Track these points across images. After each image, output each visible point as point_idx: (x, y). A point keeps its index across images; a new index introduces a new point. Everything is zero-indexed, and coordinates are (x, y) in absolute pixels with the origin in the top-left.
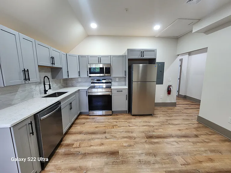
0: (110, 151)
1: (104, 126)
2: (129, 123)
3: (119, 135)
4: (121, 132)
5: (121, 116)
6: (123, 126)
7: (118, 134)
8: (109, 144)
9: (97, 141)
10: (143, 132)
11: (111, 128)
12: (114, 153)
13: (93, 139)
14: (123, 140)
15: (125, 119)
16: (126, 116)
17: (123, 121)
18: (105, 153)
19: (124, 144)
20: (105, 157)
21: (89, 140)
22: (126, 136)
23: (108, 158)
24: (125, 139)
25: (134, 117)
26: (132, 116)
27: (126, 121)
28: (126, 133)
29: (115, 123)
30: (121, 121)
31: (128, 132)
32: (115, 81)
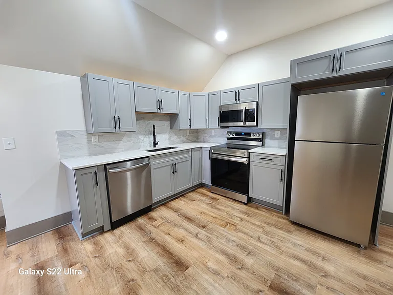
0: (179, 258)
1: (214, 216)
2: (267, 233)
3: (221, 243)
4: (228, 240)
5: (264, 213)
6: (245, 233)
7: (221, 241)
8: (191, 246)
9: (181, 233)
10: (277, 269)
11: (221, 226)
12: (180, 265)
13: (180, 226)
14: (217, 255)
15: (265, 223)
16: (274, 218)
17: (258, 223)
18: (172, 254)
19: (211, 264)
20: (165, 260)
21: (175, 225)
22: (230, 251)
23: (166, 264)
24: (222, 258)
25: (293, 228)
26: (290, 224)
27: (263, 227)
28: (236, 248)
29: (237, 221)
30: (253, 221)
31: (243, 248)
32: (273, 138)
